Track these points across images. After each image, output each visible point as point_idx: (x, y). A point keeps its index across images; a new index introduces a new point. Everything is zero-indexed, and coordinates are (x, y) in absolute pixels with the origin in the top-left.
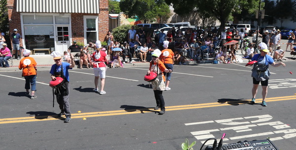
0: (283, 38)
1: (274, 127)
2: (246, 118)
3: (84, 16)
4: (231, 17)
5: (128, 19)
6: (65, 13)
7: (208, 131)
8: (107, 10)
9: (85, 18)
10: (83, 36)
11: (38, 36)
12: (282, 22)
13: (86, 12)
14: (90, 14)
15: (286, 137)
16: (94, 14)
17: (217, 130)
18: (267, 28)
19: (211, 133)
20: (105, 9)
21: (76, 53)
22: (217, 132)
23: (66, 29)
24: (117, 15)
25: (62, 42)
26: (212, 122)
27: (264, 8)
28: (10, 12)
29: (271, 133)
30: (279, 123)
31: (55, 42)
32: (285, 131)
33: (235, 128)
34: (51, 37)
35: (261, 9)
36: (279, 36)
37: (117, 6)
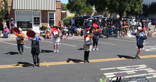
0: (152, 24)
1: (147, 71)
2: (133, 66)
3: (48, 12)
4: (125, 13)
5: (71, 13)
6: (38, 10)
7: (113, 73)
8: (60, 8)
9: (49, 13)
10: (47, 22)
11: (24, 22)
12: (152, 16)
13: (49, 10)
14: (51, 11)
15: (154, 76)
16: (53, 11)
17: (117, 73)
18: (144, 19)
19: (114, 74)
20: (59, 8)
21: (43, 31)
22: (118, 73)
23: (38, 18)
24: (65, 11)
25: (36, 25)
26: (115, 68)
27: (142, 9)
28: (9, 9)
29: (146, 74)
30: (150, 69)
31: (33, 25)
32: (153, 74)
33: (127, 72)
34: (30, 23)
35: (141, 9)
36: (150, 23)
37: (65, 7)
